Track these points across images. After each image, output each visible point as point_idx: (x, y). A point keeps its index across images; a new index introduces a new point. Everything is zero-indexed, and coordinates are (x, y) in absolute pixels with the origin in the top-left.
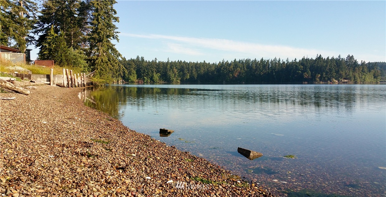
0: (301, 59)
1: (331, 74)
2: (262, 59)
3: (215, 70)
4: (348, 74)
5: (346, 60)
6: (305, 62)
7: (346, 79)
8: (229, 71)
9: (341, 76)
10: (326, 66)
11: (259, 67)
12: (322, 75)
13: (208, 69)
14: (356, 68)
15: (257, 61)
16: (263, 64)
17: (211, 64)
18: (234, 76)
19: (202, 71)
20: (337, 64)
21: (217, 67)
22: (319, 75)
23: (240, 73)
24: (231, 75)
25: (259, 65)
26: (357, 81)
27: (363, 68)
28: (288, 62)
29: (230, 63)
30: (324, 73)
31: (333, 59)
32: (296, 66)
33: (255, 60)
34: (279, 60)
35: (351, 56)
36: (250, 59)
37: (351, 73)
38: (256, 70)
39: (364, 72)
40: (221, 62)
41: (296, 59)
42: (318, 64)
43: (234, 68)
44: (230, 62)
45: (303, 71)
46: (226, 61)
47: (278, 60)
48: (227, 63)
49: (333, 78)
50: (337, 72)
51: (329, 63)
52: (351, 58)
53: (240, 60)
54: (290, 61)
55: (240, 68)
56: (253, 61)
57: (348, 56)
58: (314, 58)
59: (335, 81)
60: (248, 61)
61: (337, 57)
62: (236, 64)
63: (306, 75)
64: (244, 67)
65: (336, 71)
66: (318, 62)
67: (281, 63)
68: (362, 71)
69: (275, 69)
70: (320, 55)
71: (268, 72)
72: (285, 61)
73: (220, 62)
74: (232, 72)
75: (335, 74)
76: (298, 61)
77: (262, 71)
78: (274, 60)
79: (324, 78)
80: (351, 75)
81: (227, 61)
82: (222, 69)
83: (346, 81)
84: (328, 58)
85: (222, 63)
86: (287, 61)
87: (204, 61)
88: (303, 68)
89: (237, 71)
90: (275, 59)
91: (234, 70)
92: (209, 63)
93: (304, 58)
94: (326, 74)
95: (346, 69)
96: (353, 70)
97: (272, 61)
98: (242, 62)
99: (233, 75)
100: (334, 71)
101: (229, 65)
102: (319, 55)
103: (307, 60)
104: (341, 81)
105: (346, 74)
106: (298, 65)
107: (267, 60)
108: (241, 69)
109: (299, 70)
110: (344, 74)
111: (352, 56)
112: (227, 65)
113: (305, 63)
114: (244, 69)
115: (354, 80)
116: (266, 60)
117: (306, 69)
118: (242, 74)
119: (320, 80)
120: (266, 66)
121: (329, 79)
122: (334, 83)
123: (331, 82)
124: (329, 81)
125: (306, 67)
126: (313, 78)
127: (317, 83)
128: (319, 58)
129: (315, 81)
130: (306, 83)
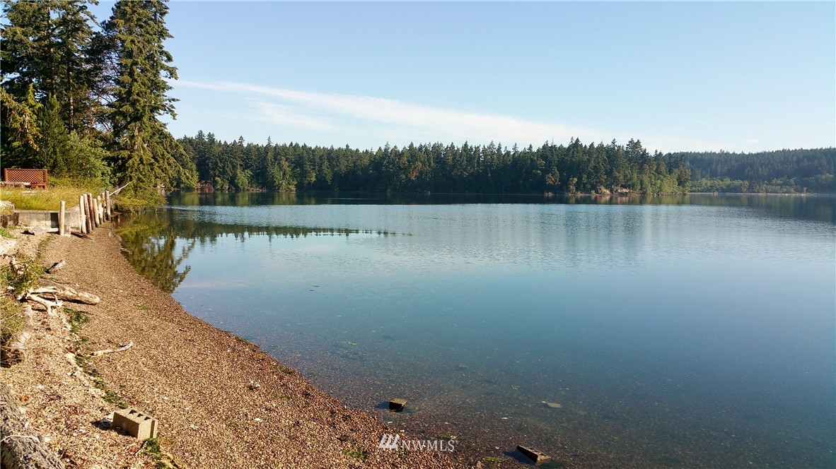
0: (541, 147)
1: (598, 178)
2: (466, 145)
3: (370, 164)
4: (629, 176)
5: (625, 149)
6: (548, 152)
7: (625, 187)
8: (400, 168)
9: (615, 181)
10: (589, 161)
11: (459, 161)
12: (580, 179)
13: (354, 163)
14: (646, 166)
15: (456, 149)
16: (468, 154)
17: (361, 151)
18: (410, 179)
19: (343, 168)
20: (608, 157)
21: (375, 159)
22: (576, 179)
23: (421, 172)
24: (404, 177)
25: (460, 157)
26: (646, 192)
27: (658, 165)
28: (516, 152)
29: (400, 151)
30: (585, 176)
31: (601, 147)
32: (532, 160)
33: (452, 146)
34: (500, 148)
35: (636, 141)
36: (441, 144)
37: (635, 175)
38: (454, 166)
39: (660, 173)
40: (383, 149)
41: (531, 147)
42: (573, 157)
43: (409, 161)
44: (400, 149)
45: (547, 171)
46: (392, 147)
47: (497, 147)
48: (395, 150)
49: (601, 184)
50: (609, 173)
51: (595, 156)
52: (635, 145)
53: (421, 145)
54: (520, 149)
55: (421, 162)
56: (447, 147)
57: (630, 142)
58: (566, 145)
59: (605, 190)
60: (437, 148)
61: (610, 144)
62: (413, 153)
63: (551, 179)
64: (429, 159)
65: (606, 171)
66: (573, 153)
67: (504, 153)
68: (656, 171)
69: (490, 166)
70: (578, 139)
71: (478, 171)
72: (510, 149)
73: (380, 148)
74: (406, 170)
75: (605, 177)
76: (535, 149)
77: (465, 170)
78: (489, 148)
79: (584, 184)
80: (635, 180)
81: (395, 147)
82: (385, 163)
83: (625, 190)
84: (592, 144)
85: (386, 150)
86: (515, 149)
87: (347, 146)
88: (545, 165)
89: (415, 168)
90: (492, 144)
91: (411, 166)
92: (357, 150)
93: (547, 144)
94: (588, 178)
95: (627, 168)
96: (640, 169)
97: (484, 150)
98: (426, 149)
99: (407, 176)
100: (603, 171)
101: (400, 155)
102: (575, 139)
103: (553, 147)
104: (617, 190)
105: (625, 176)
106: (535, 158)
107: (475, 147)
108: (423, 163)
109: (538, 169)
110: (622, 177)
111: (638, 141)
112: (396, 156)
113: (549, 154)
114: (430, 164)
115: (641, 189)
116: (473, 146)
117: (550, 166)
118: (426, 175)
119: (577, 189)
120: (474, 158)
121: (594, 187)
122: (603, 194)
123: (597, 192)
124: (593, 192)
125: (550, 162)
126: (564, 184)
127: (570, 195)
128: (576, 145)
129: (568, 190)
130: (550, 194)
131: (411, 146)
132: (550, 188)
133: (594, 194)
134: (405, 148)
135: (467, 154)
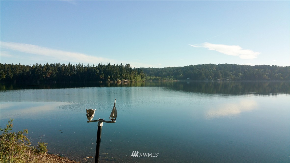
0: (98, 65)
1: (117, 76)
2: (69, 64)
3: (30, 71)
4: (127, 76)
5: (125, 66)
6: (100, 67)
7: (125, 79)
8: (43, 72)
9: (123, 77)
10: (114, 70)
11: (67, 70)
12: (111, 76)
13: (23, 70)
14: (132, 72)
15: (66, 65)
17: (25, 66)
18: (47, 77)
19: (18, 72)
20: (120, 69)
21: (32, 69)
22: (110, 77)
23: (52, 74)
24: (44, 76)
25: (67, 68)
27: (135, 72)
28: (89, 67)
29: (43, 66)
30: (113, 76)
31: (117, 66)
32: (95, 70)
33: (64, 64)
34: (82, 65)
35: (128, 64)
36: (60, 64)
37: (129, 75)
38: (65, 72)
40: (35, 65)
41: (94, 65)
42: (109, 69)
43: (46, 70)
44: (43, 65)
45: (100, 74)
46: (39, 64)
47: (81, 65)
48: (40, 65)
49: (118, 78)
50: (121, 75)
51: (116, 69)
52: (128, 65)
53: (51, 64)
54: (90, 66)
55: (52, 70)
56: (62, 65)
57: (126, 64)
58: (106, 65)
59: (119, 80)
60: (58, 65)
61: (120, 65)
62: (48, 67)
63: (101, 77)
64: (55, 69)
65: (119, 74)
66: (109, 67)
67: (84, 67)
68: (135, 74)
69: (79, 72)
71: (74, 73)
72: (86, 66)
73: (34, 65)
74: (45, 73)
75: (119, 76)
76: (95, 66)
77: (69, 73)
78: (79, 65)
79: (113, 78)
80: (129, 77)
81: (40, 64)
82: (36, 70)
83: (126, 80)
84: (114, 65)
85: (37, 65)
86: (88, 66)
87: (20, 64)
88: (99, 72)
89: (49, 72)
91: (47, 72)
92: (24, 65)
93: (100, 64)
94: (114, 76)
95: (126, 73)
96: (130, 73)
97: (77, 66)
98: (53, 65)
99: (46, 76)
100: (118, 74)
101: (43, 67)
102: (109, 63)
103: (102, 65)
104: (123, 80)
105: (126, 76)
106: (96, 69)
107: (73, 65)
108: (53, 71)
109: (97, 73)
110: (125, 76)
112: (41, 68)
113: (100, 68)
114: (55, 71)
115: (131, 80)
116: (72, 65)
117: (101, 72)
118: (54, 75)
119: (111, 80)
120: (73, 69)
121: (116, 79)
122: (119, 82)
123: (117, 81)
124: (116, 81)
125: (101, 71)
126: (106, 79)
127: (108, 82)
128: (109, 65)
129: (107, 80)
130: (102, 82)
131: (47, 64)
132: (101, 80)
133: (116, 82)
134: (45, 65)
135: (70, 67)
